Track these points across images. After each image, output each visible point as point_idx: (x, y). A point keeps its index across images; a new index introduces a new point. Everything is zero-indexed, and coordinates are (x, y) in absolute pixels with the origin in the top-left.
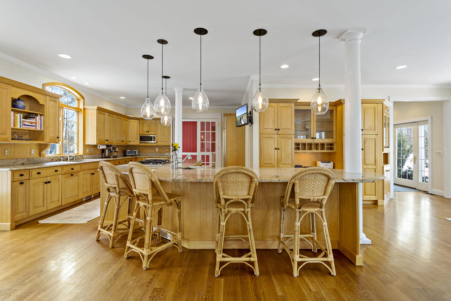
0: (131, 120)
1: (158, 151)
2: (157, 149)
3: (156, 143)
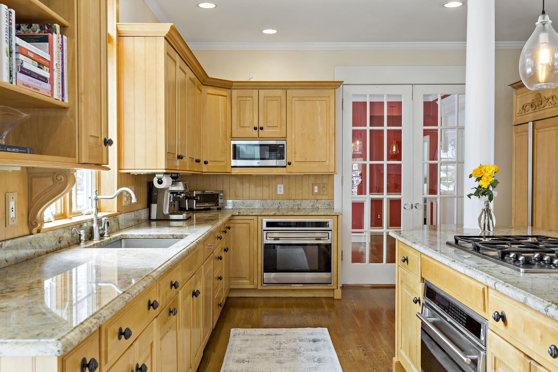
0: (211, 90)
1: (282, 193)
2: (279, 186)
3: (285, 167)
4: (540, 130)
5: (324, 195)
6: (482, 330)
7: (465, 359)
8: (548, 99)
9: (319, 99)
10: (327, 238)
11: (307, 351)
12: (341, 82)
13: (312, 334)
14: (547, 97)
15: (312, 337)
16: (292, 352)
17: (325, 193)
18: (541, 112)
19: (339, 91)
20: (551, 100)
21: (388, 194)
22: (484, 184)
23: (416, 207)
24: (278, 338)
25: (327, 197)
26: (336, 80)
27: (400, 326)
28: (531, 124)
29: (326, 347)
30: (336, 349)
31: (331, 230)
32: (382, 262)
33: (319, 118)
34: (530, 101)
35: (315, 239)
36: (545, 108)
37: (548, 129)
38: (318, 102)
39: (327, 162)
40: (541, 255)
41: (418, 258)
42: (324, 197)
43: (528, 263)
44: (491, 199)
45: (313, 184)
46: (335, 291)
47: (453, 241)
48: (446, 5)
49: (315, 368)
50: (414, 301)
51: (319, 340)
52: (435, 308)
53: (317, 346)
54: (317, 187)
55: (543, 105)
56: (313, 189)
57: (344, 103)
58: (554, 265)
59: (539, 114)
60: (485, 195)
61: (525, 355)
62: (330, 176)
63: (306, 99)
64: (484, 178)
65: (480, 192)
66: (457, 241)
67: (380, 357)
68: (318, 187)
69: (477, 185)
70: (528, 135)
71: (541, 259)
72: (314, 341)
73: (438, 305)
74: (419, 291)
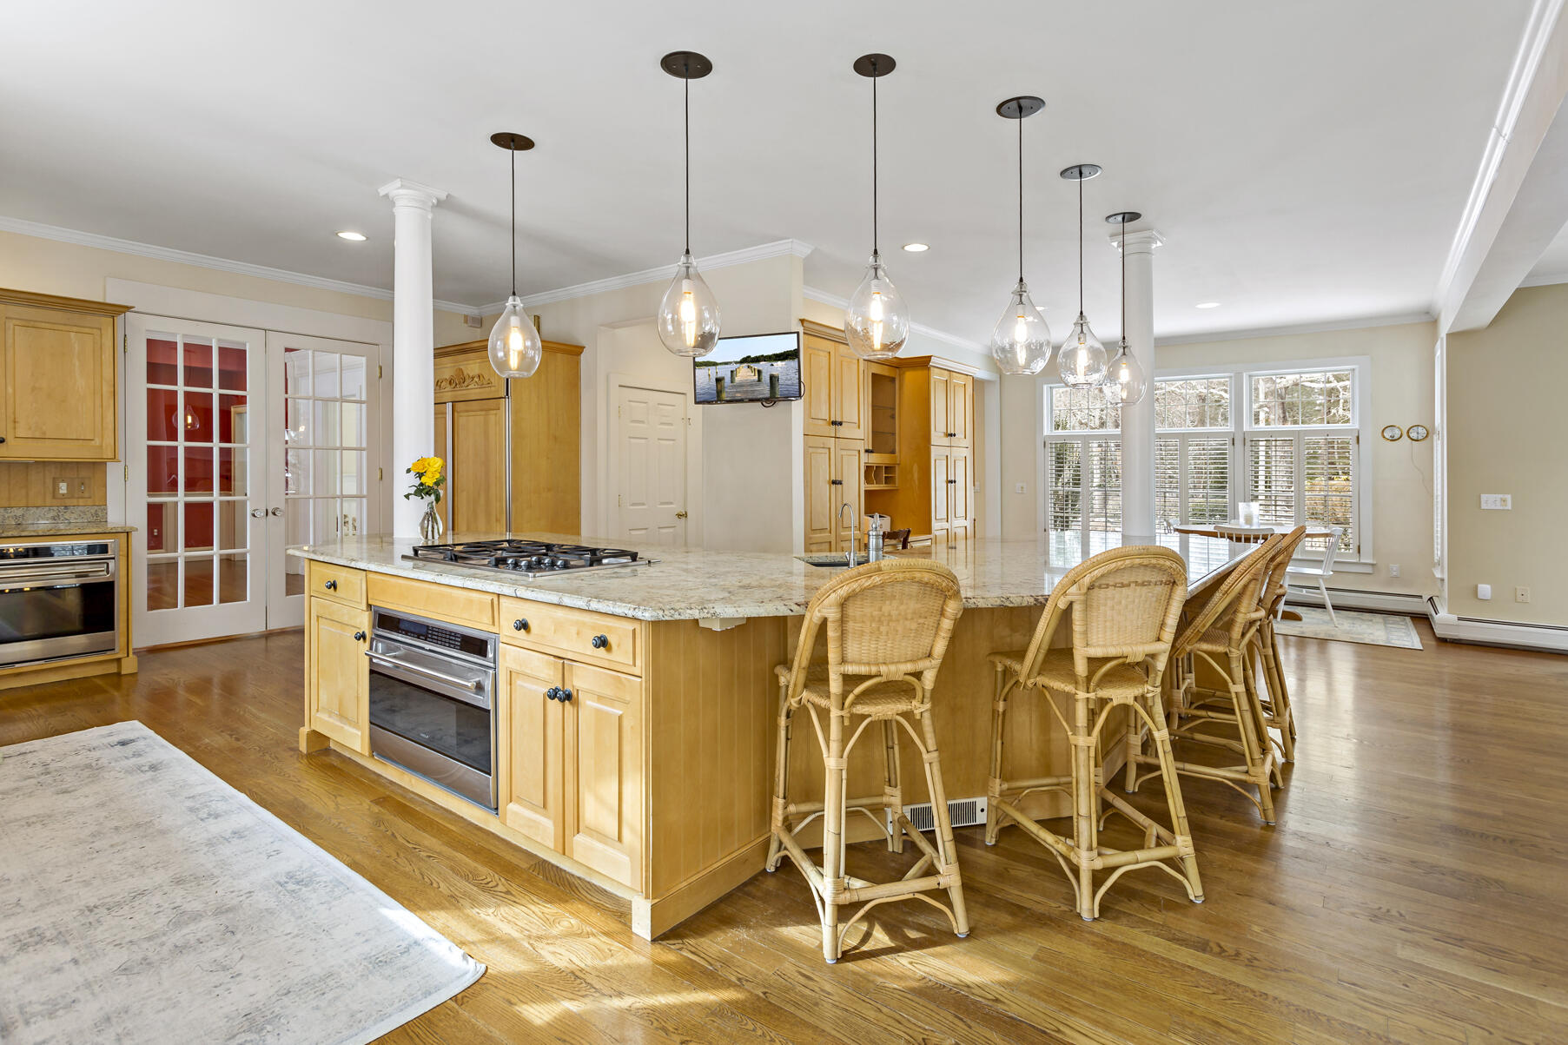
4: (462, 414)
5: (82, 498)
6: (489, 646)
7: (469, 685)
8: (473, 378)
9: (75, 329)
10: (105, 573)
11: (116, 761)
12: (128, 308)
13: (110, 735)
14: (471, 375)
15: (115, 739)
16: (82, 770)
17: (86, 495)
18: (465, 392)
19: (119, 319)
20: (476, 379)
21: (221, 495)
22: (429, 480)
23: (274, 514)
24: (32, 759)
25: (89, 502)
26: (108, 301)
27: (314, 680)
28: (449, 406)
29: (156, 747)
30: (175, 745)
31: (114, 558)
32: (212, 603)
33: (77, 363)
34: (447, 377)
35: (73, 575)
36: (469, 387)
37: (473, 413)
38: (72, 334)
39: (97, 442)
40: (539, 559)
41: (361, 580)
42: (81, 502)
43: (530, 567)
44: (438, 499)
45: (54, 478)
46: (123, 661)
47: (411, 553)
48: (340, 235)
49: (152, 780)
50: (356, 638)
51: (132, 741)
52: (399, 638)
53: (134, 750)
54: (65, 484)
55: (466, 384)
56: (55, 488)
57: (128, 342)
58: (558, 566)
59: (461, 394)
60: (430, 495)
61: (555, 656)
62: (97, 467)
63: (43, 325)
64: (429, 474)
65: (422, 491)
66: (416, 551)
67: (267, 737)
68: (68, 485)
69: (417, 482)
70: (446, 418)
71: (539, 562)
72: (123, 743)
73: (406, 634)
74: (365, 622)
